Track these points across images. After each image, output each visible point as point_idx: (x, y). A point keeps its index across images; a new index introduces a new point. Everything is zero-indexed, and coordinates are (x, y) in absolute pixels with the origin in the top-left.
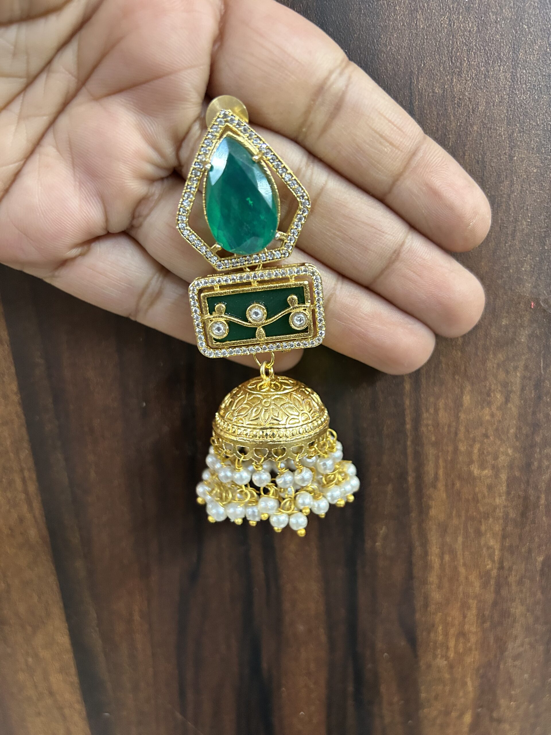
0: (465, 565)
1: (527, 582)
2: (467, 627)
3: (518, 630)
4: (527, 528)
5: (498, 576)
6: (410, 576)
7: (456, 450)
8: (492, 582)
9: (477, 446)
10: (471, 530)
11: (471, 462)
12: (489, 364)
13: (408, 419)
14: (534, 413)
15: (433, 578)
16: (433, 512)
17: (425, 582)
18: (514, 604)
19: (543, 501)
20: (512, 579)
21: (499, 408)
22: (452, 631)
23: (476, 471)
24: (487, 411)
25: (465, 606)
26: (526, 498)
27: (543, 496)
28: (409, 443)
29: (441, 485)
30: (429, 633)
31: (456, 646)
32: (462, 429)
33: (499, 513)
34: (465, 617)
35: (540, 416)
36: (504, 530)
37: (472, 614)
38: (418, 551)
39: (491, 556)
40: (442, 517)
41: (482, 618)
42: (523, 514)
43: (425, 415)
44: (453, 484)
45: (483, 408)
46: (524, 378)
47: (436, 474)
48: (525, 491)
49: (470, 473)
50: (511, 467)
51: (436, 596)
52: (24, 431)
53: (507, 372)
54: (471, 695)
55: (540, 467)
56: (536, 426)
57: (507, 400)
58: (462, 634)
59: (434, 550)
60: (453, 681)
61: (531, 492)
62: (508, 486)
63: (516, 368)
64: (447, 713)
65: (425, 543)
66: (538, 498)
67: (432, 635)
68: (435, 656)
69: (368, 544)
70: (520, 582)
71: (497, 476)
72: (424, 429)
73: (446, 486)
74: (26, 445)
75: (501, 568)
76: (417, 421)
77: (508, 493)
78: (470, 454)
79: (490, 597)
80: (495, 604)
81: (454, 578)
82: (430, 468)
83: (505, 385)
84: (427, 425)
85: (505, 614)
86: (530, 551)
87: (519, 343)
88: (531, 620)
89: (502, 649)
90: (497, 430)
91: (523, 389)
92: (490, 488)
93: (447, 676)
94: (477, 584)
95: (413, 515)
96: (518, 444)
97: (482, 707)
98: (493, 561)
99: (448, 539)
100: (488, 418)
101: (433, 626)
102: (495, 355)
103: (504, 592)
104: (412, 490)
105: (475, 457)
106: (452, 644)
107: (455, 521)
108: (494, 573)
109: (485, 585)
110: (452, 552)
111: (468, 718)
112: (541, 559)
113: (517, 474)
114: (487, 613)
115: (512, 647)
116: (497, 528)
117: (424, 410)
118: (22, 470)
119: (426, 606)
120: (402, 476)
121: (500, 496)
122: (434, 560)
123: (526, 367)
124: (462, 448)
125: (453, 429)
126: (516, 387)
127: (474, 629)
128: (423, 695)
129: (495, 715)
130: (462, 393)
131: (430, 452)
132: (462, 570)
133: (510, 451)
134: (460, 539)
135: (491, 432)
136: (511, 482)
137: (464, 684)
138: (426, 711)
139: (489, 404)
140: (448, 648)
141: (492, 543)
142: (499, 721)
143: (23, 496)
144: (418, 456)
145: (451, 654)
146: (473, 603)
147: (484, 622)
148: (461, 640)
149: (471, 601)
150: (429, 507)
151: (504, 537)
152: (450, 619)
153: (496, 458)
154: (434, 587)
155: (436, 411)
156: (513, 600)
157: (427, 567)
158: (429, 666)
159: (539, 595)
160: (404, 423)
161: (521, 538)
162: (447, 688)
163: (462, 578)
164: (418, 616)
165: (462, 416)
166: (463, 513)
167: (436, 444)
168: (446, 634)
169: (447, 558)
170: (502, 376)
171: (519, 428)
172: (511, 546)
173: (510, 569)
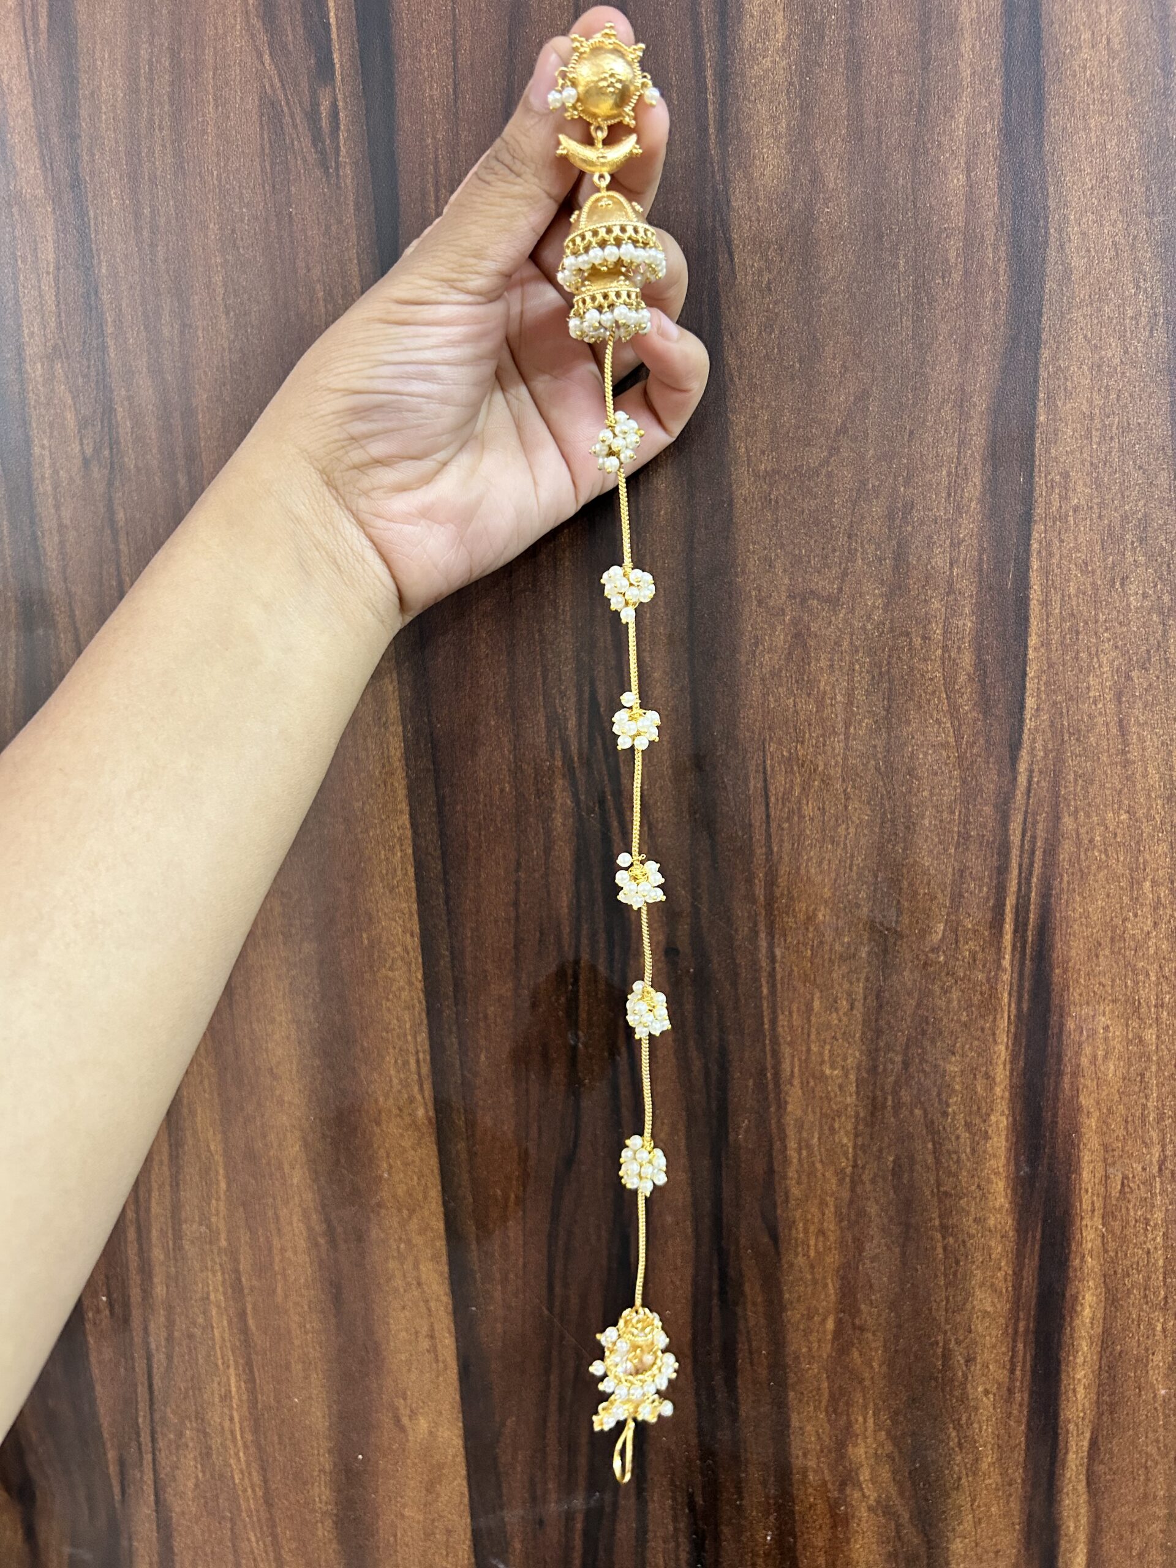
0: (821, 1161)
1: (880, 1183)
2: (825, 1224)
3: (874, 1230)
4: (877, 1127)
5: (853, 1173)
6: (770, 1171)
7: (809, 1050)
8: (848, 1179)
9: (828, 1047)
10: (826, 1128)
11: (823, 1062)
12: (835, 975)
13: (766, 1020)
14: (877, 1020)
15: (792, 1173)
16: (790, 1108)
17: (785, 1177)
18: (869, 1203)
19: (890, 1103)
20: (866, 1177)
21: (845, 1014)
22: (812, 1229)
23: (828, 1072)
24: (834, 1015)
25: (823, 1204)
26: (874, 1098)
27: (890, 1097)
28: (767, 1042)
29: (796, 1082)
30: (790, 1230)
31: (816, 1245)
32: (813, 1030)
33: (851, 1111)
34: (823, 1214)
35: (882, 1023)
36: (856, 1128)
37: (830, 1211)
38: (777, 1145)
39: (846, 1154)
40: (799, 1113)
41: (838, 1214)
42: (872, 1114)
43: (781, 1017)
44: (808, 1082)
45: (831, 1013)
46: (866, 988)
47: (792, 1072)
48: (873, 1092)
49: (822, 1072)
50: (859, 1068)
51: (795, 1191)
52: (424, 1015)
53: (851, 983)
54: (833, 1298)
55: (885, 1070)
56: (879, 1032)
57: (852, 1009)
58: (822, 1232)
59: (792, 1144)
60: (815, 1282)
61: (879, 1093)
62: (857, 1086)
63: (858, 980)
64: (810, 1318)
65: (783, 1139)
66: (886, 1099)
67: (794, 1231)
68: (796, 1255)
69: (731, 1138)
70: (873, 1181)
71: (846, 1076)
72: (780, 1029)
73: (802, 1083)
74: (424, 1028)
75: (855, 1166)
76: (774, 1022)
77: (858, 1093)
78: (821, 1054)
79: (846, 1195)
80: (851, 1202)
81: (812, 1174)
82: (786, 1066)
83: (849, 994)
84: (783, 1026)
85: (861, 1213)
86: (880, 1150)
87: (860, 958)
88: (886, 1221)
89: (860, 1249)
90: (844, 1033)
91: (865, 999)
92: (841, 1087)
93: (809, 1277)
94: (834, 1181)
95: (772, 1109)
96: (864, 1047)
97: (844, 1312)
98: (848, 1159)
99: (805, 1135)
100: (836, 1022)
101: (794, 1222)
102: (839, 967)
103: (859, 1190)
104: (771, 1086)
105: (826, 1058)
106: (812, 1242)
107: (811, 1117)
108: (849, 1170)
109: (841, 1182)
110: (809, 1147)
111: (830, 1325)
112: (891, 1159)
113: (865, 1075)
114: (844, 1211)
115: (871, 1248)
116: (850, 1127)
117: (779, 1012)
118: (417, 1053)
119: (787, 1201)
120: (762, 1072)
121: (851, 1095)
122: (792, 1154)
123: (867, 979)
124: (814, 1048)
125: (806, 1031)
126: (860, 997)
127: (832, 1227)
128: (787, 1296)
129: (857, 1322)
130: (813, 999)
131: (786, 1050)
132: (819, 1166)
133: (857, 1054)
134: (816, 1135)
135: (839, 1036)
136: (859, 1082)
137: (826, 1286)
138: (789, 1313)
139: (837, 1010)
140: (808, 1246)
141: (845, 1140)
142: (862, 1329)
143: (416, 1077)
144: (775, 1053)
145: (812, 1254)
146: (830, 1201)
147: (841, 1221)
148: (821, 1239)
149: (828, 1198)
150: (786, 1103)
151: (856, 1136)
152: (810, 1217)
153: (845, 1059)
154: (794, 1182)
155: (790, 1013)
156: (868, 1199)
157: (786, 1161)
158: (791, 1265)
159: (892, 1195)
160: (763, 1024)
161: (872, 1138)
162: (809, 1290)
163: (819, 1175)
164: (779, 1212)
165: (813, 1019)
166: (818, 1110)
167: (791, 1044)
168: (806, 1231)
169: (804, 1153)
170: (846, 986)
171: (863, 1033)
172: (863, 1145)
173: (863, 1167)
